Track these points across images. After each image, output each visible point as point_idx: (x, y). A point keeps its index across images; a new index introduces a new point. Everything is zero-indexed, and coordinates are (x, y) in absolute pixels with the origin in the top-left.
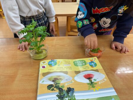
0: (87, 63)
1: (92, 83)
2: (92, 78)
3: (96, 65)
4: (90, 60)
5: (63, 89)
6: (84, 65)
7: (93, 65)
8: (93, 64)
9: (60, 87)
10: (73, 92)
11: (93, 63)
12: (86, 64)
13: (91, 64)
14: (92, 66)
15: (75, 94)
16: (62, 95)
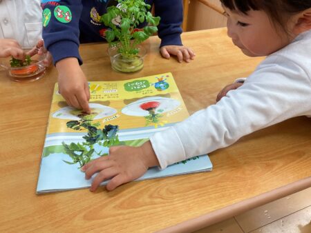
0: (150, 84)
1: (154, 115)
2: (155, 108)
3: (167, 86)
4: (158, 79)
5: (98, 128)
7: (162, 87)
8: (161, 85)
9: (92, 125)
10: (116, 131)
11: (163, 83)
12: (148, 86)
13: (158, 86)
15: (118, 134)
16: (94, 136)
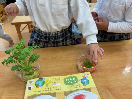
0: (79, 80)
4: (83, 76)
6: (75, 83)
7: (86, 83)
8: (85, 81)
11: (86, 79)
12: (77, 82)
14: (84, 84)
